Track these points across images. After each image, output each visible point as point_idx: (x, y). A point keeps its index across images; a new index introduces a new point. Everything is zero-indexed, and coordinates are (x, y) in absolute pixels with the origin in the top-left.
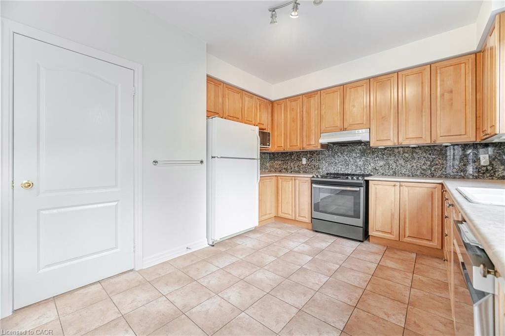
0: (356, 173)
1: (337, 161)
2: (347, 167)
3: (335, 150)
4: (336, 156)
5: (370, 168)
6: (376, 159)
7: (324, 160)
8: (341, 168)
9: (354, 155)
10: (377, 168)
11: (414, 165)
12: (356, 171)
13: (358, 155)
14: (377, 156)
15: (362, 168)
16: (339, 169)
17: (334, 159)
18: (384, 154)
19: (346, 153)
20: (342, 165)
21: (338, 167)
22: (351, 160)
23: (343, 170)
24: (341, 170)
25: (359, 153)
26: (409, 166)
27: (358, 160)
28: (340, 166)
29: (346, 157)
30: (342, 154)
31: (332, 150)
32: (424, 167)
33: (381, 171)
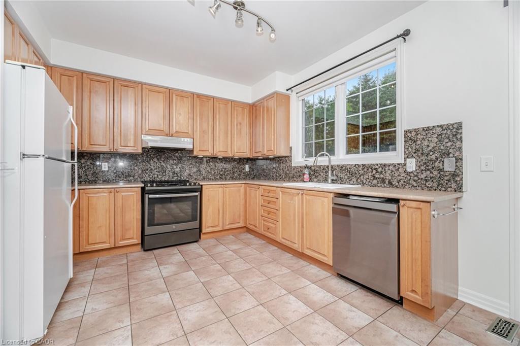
0: (172, 180)
1: (152, 167)
2: (164, 174)
3: (150, 155)
4: (152, 162)
5: (186, 174)
6: (190, 166)
7: (137, 166)
8: (158, 175)
9: (171, 162)
10: (191, 174)
11: (216, 171)
12: (173, 177)
13: (175, 162)
14: (191, 164)
15: (179, 175)
16: (156, 176)
17: (149, 165)
18: (196, 162)
19: (163, 160)
20: (159, 172)
21: (154, 174)
22: (169, 167)
23: (160, 177)
24: (157, 177)
25: (175, 160)
26: (213, 172)
27: (175, 167)
28: (157, 173)
29: (162, 164)
30: (158, 160)
31: (147, 155)
32: (221, 173)
33: (195, 177)
